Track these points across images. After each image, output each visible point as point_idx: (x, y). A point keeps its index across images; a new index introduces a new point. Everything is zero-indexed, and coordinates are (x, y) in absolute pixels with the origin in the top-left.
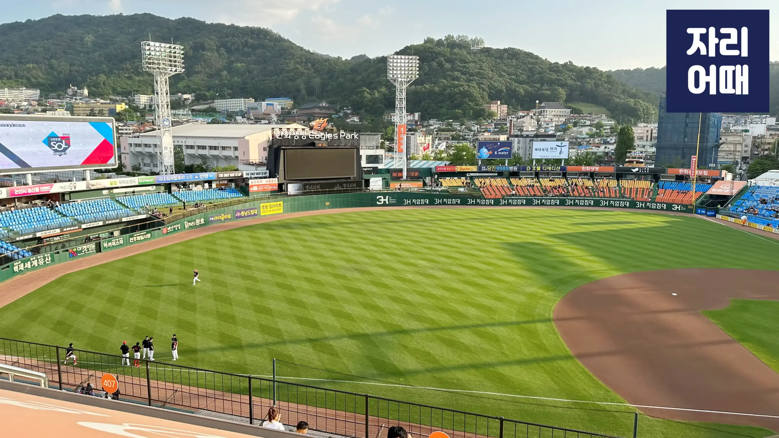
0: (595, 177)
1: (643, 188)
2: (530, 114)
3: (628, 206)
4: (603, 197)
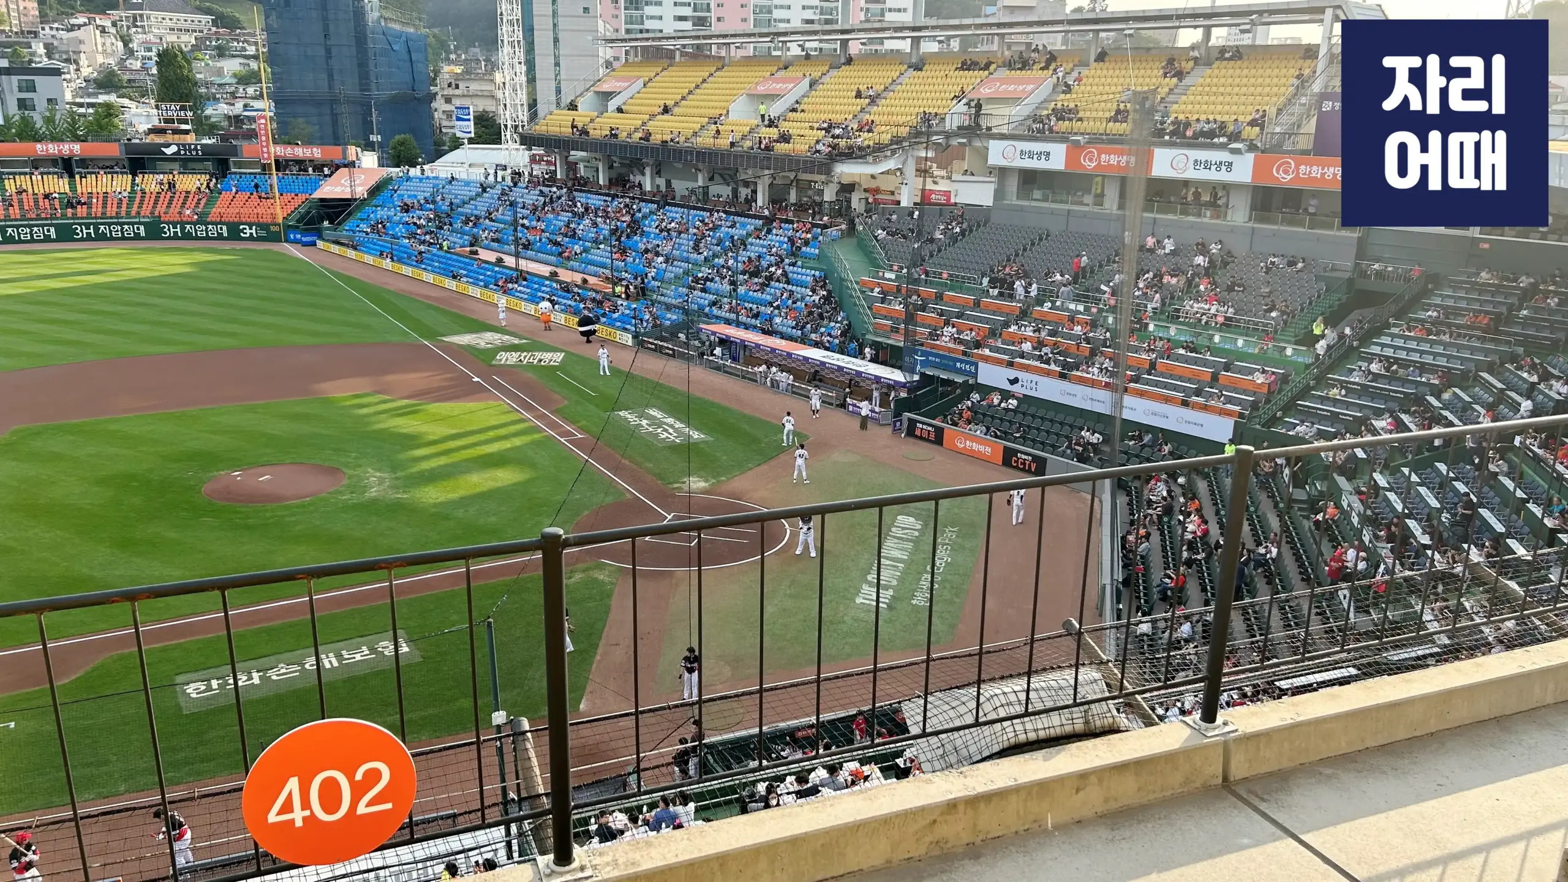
0: (77, 170)
1: (188, 192)
2: (98, 22)
3: (143, 234)
4: (82, 218)
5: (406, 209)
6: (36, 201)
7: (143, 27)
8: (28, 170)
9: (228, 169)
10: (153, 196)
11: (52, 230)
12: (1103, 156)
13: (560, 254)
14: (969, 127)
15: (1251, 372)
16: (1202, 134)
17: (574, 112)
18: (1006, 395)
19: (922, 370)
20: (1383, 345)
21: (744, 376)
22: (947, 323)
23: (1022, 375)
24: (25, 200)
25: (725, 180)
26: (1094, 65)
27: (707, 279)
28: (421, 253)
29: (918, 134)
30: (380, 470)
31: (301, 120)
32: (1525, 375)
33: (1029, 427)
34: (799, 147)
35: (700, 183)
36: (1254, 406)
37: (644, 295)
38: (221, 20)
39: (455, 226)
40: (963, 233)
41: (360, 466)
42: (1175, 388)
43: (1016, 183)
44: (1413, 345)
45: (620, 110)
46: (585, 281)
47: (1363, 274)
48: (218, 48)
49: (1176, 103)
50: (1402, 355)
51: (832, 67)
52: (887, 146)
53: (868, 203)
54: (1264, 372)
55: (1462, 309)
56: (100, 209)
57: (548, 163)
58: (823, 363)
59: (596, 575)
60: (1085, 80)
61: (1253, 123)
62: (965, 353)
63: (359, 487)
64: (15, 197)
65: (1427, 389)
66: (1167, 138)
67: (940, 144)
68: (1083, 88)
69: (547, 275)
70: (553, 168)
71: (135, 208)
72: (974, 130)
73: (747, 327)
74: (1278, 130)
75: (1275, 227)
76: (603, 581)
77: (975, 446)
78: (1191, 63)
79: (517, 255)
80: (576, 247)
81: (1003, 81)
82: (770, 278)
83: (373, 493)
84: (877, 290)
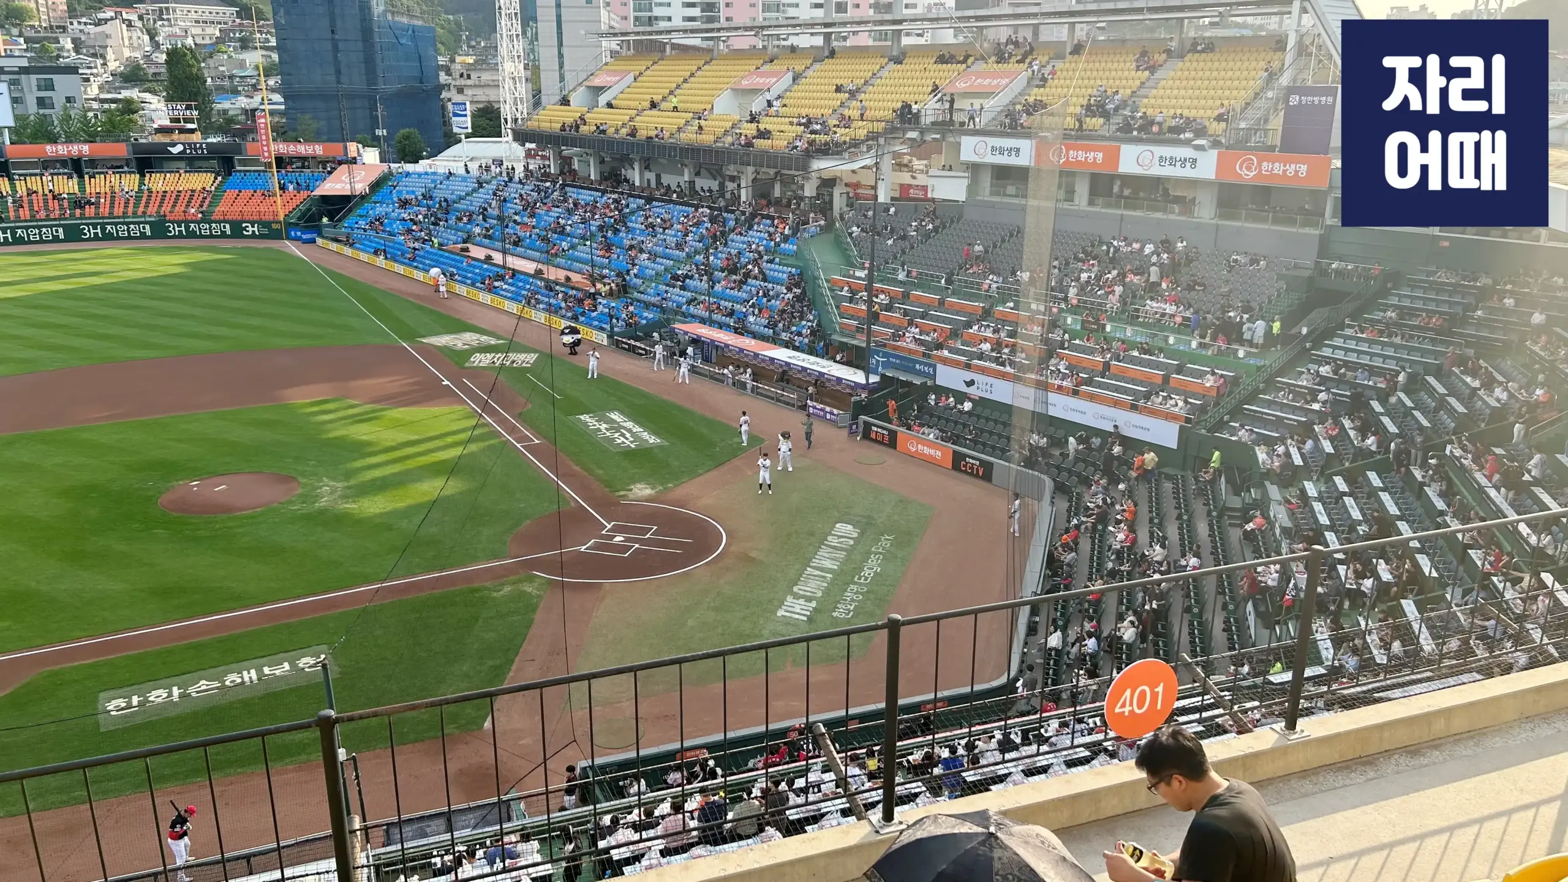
0: (86, 170)
1: (193, 191)
2: (125, 16)
3: (149, 233)
4: (90, 218)
5: (404, 204)
6: (46, 201)
7: (169, 20)
8: (38, 171)
9: (233, 167)
10: (160, 195)
11: (61, 230)
12: (1071, 152)
13: (548, 252)
14: (943, 123)
15: (1201, 375)
16: (1172, 130)
17: (567, 108)
18: (961, 397)
19: (883, 372)
20: (1335, 348)
21: (713, 377)
22: (911, 323)
23: (978, 377)
24: (35, 202)
25: (710, 173)
26: (1069, 57)
27: (687, 276)
28: (415, 249)
29: (894, 129)
30: (334, 479)
31: (307, 116)
32: (1468, 380)
33: (982, 431)
34: (779, 143)
35: (686, 178)
36: (1203, 409)
37: (626, 292)
38: (244, 12)
39: (450, 222)
40: (936, 230)
41: (315, 475)
42: (1126, 391)
43: (989, 179)
44: (1364, 347)
45: (610, 105)
46: (568, 279)
47: (1323, 272)
48: (241, 40)
49: (1147, 97)
50: (1352, 357)
51: (815, 61)
52: (863, 142)
53: (849, 198)
54: (1213, 374)
55: (1417, 309)
56: (107, 210)
57: (543, 157)
58: (788, 364)
59: (526, 588)
60: (1059, 73)
61: (1219, 118)
62: (924, 355)
63: (310, 497)
64: (25, 199)
65: (1372, 393)
66: (1135, 133)
67: (914, 139)
68: (1056, 81)
69: (533, 272)
70: (547, 163)
71: (141, 209)
72: (946, 126)
73: (721, 326)
74: (1243, 125)
75: (1239, 224)
76: (530, 594)
77: (927, 450)
78: (1164, 56)
79: (504, 252)
80: (564, 243)
81: (979, 75)
82: (747, 275)
83: (323, 503)
84: (846, 288)
